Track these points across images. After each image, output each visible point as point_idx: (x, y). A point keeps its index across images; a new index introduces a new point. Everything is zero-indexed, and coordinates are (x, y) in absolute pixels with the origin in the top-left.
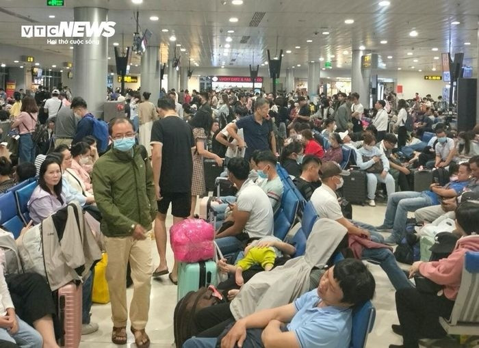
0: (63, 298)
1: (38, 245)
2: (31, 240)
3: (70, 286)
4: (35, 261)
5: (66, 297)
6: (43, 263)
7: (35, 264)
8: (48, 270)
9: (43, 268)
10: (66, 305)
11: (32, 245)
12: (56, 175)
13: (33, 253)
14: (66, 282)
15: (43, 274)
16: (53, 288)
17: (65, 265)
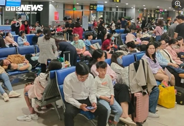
0: (136, 97)
1: (127, 74)
2: (125, 71)
3: (139, 93)
4: (125, 80)
5: (137, 97)
6: (128, 81)
7: (126, 81)
8: (130, 84)
9: (128, 84)
10: (137, 101)
11: (125, 73)
12: (152, 50)
13: (125, 77)
14: (138, 91)
15: (128, 86)
16: (132, 93)
17: (137, 84)
